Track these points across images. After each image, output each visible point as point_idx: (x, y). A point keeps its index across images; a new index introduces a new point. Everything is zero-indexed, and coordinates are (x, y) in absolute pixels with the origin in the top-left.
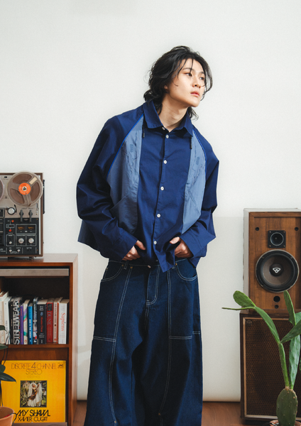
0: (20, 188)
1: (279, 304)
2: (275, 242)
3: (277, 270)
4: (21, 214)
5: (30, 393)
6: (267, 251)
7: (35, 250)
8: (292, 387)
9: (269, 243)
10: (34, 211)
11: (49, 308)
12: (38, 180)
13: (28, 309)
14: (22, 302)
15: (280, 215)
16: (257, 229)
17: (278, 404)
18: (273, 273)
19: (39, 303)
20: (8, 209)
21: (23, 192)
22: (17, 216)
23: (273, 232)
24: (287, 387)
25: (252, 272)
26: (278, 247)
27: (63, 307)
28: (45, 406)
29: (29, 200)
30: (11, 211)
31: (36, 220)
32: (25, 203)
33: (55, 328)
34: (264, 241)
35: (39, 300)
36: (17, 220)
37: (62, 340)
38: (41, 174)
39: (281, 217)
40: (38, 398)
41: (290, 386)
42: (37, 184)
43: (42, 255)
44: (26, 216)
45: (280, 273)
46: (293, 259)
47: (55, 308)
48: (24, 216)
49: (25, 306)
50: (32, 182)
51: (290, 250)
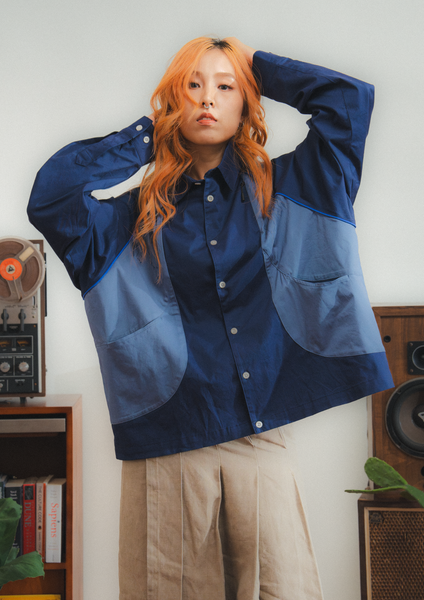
0: (2, 267)
2: (422, 363)
4: (5, 316)
7: (31, 384)
9: (409, 365)
10: (28, 311)
11: (27, 497)
12: (35, 252)
16: (387, 339)
18: (418, 422)
19: (9, 485)
21: (7, 275)
23: (416, 344)
25: (380, 420)
29: (18, 291)
31: (32, 328)
32: (12, 296)
33: (39, 532)
34: (400, 362)
35: (9, 479)
38: (41, 242)
42: (33, 260)
43: (43, 394)
44: (14, 320)
47: (39, 495)
48: (10, 321)
50: (25, 256)
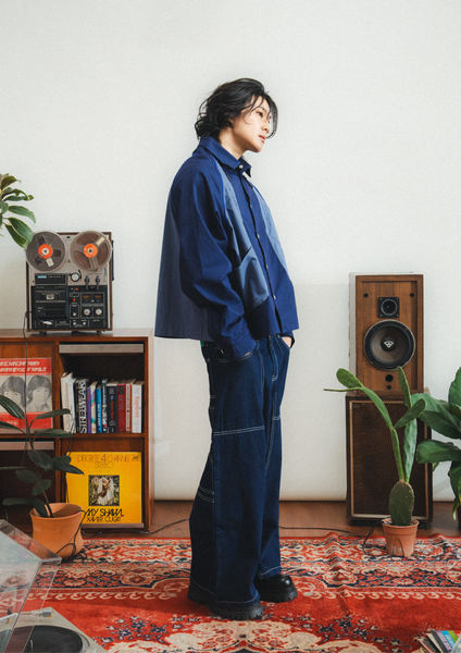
0: (85, 249)
1: (391, 384)
2: (387, 311)
3: (389, 344)
4: (87, 280)
5: (100, 490)
6: (377, 322)
7: (103, 322)
8: (408, 480)
9: (380, 312)
10: (101, 277)
11: (121, 391)
12: (106, 240)
13: (96, 392)
14: (88, 384)
15: (392, 279)
16: (366, 295)
17: (391, 500)
18: (384, 347)
19: (109, 385)
20: (71, 275)
21: (88, 254)
22: (82, 283)
23: (384, 299)
24: (402, 480)
25: (360, 347)
26: (389, 317)
27: (136, 390)
28: (117, 504)
29: (95, 264)
30: (75, 277)
31: (104, 288)
32: (92, 268)
33: (128, 414)
34: (374, 311)
35: (108, 382)
36: (81, 288)
37: (137, 428)
38: (109, 234)
39: (393, 282)
40: (109, 495)
41: (405, 479)
42: (105, 245)
43: (111, 329)
44: (92, 283)
45: (393, 348)
46: (408, 331)
47: (128, 391)
48: (90, 284)
49: (93, 388)
50: (99, 242)
51: (405, 320)
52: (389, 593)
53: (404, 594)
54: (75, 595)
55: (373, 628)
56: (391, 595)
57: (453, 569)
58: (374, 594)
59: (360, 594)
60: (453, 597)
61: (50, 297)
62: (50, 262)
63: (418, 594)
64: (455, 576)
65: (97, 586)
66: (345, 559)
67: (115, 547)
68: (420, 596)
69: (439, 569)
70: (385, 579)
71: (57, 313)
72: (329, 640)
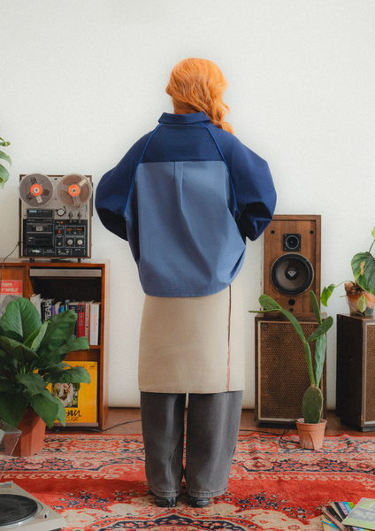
0: (70, 189)
1: (293, 307)
2: (290, 245)
3: (292, 274)
4: (71, 215)
5: (61, 394)
6: (281, 254)
7: (83, 252)
8: (318, 385)
9: (284, 246)
10: (82, 213)
11: (80, 310)
12: (87, 182)
13: (60, 310)
14: (53, 304)
15: (295, 218)
16: (273, 232)
17: (304, 402)
18: (288, 276)
19: (71, 304)
20: (57, 211)
21: (71, 193)
22: (66, 217)
23: (288, 235)
24: (313, 385)
25: (268, 275)
26: (292, 251)
27: (94, 308)
28: (76, 406)
29: (78, 202)
30: (61, 212)
31: (85, 222)
32: (75, 205)
33: (86, 329)
34: (279, 245)
35: (71, 301)
36: (66, 222)
38: (90, 177)
39: (296, 220)
40: (69, 399)
41: (316, 384)
42: (86, 186)
43: (90, 258)
44: (75, 217)
45: (295, 277)
46: (308, 263)
47: (87, 310)
48: (73, 218)
49: (57, 306)
50: (81, 184)
51: (305, 253)
52: (299, 477)
53: (311, 477)
54: (33, 475)
55: (283, 501)
56: (300, 478)
57: (354, 459)
58: (286, 476)
59: (274, 476)
60: (352, 479)
61: (39, 229)
62: (39, 200)
63: (323, 477)
64: (355, 464)
65: (52, 469)
66: (263, 452)
67: (69, 441)
68: (324, 479)
69: (342, 458)
70: (296, 466)
71: (44, 242)
72: (246, 508)
